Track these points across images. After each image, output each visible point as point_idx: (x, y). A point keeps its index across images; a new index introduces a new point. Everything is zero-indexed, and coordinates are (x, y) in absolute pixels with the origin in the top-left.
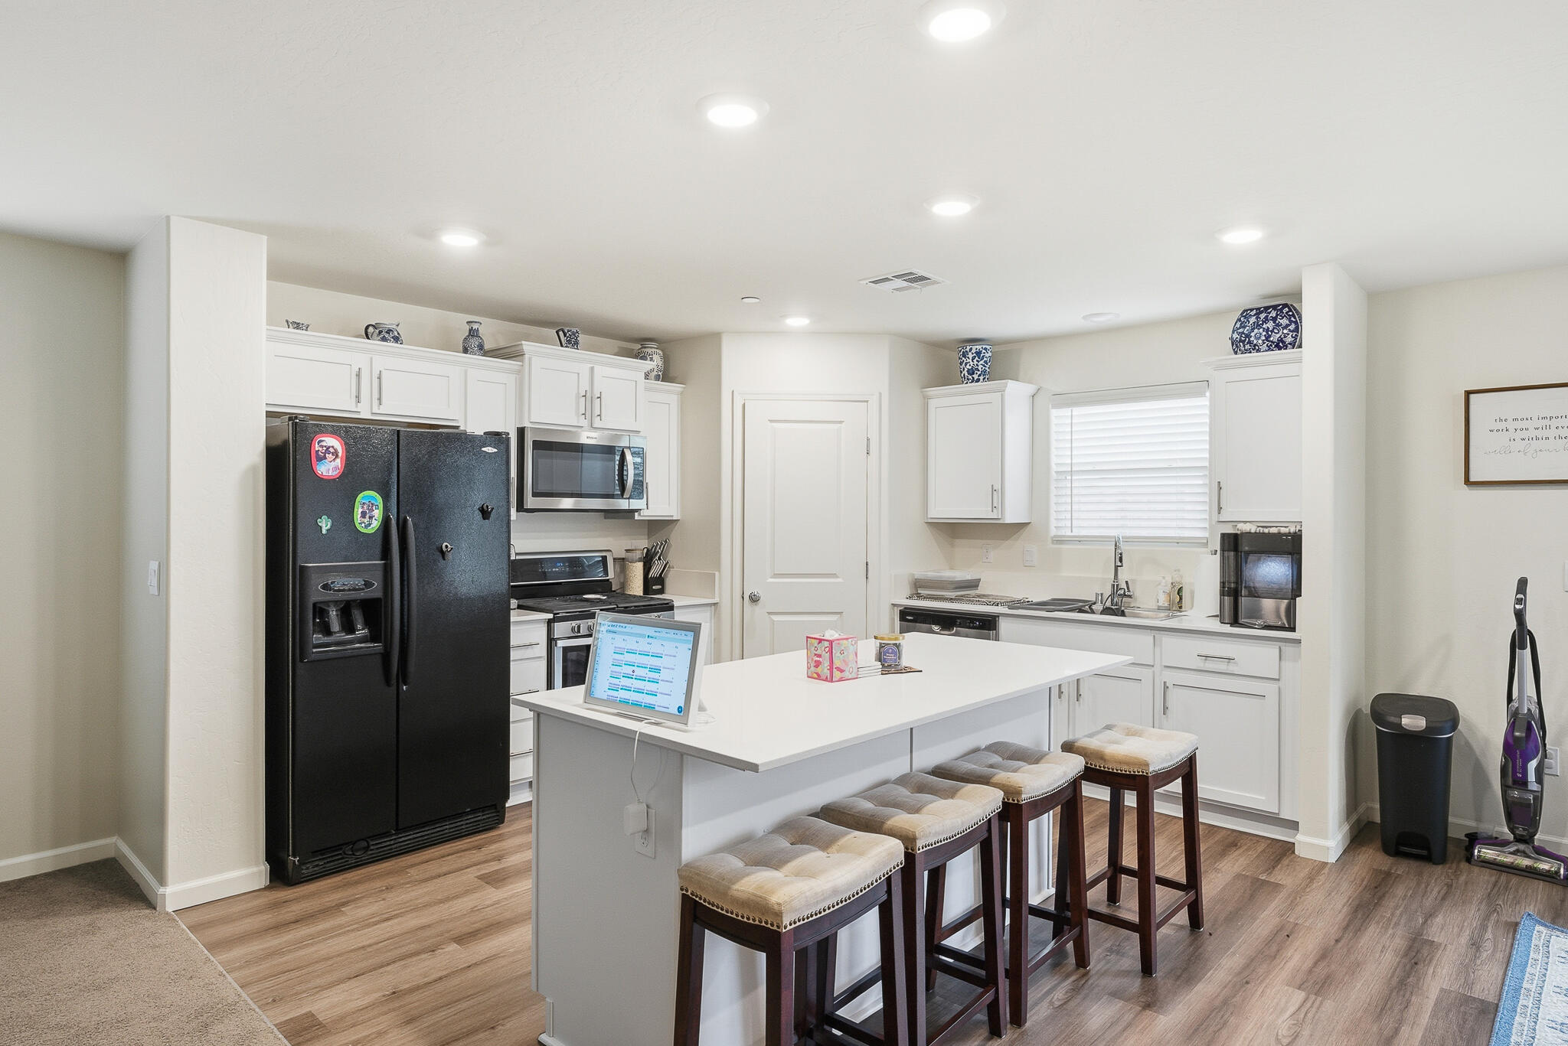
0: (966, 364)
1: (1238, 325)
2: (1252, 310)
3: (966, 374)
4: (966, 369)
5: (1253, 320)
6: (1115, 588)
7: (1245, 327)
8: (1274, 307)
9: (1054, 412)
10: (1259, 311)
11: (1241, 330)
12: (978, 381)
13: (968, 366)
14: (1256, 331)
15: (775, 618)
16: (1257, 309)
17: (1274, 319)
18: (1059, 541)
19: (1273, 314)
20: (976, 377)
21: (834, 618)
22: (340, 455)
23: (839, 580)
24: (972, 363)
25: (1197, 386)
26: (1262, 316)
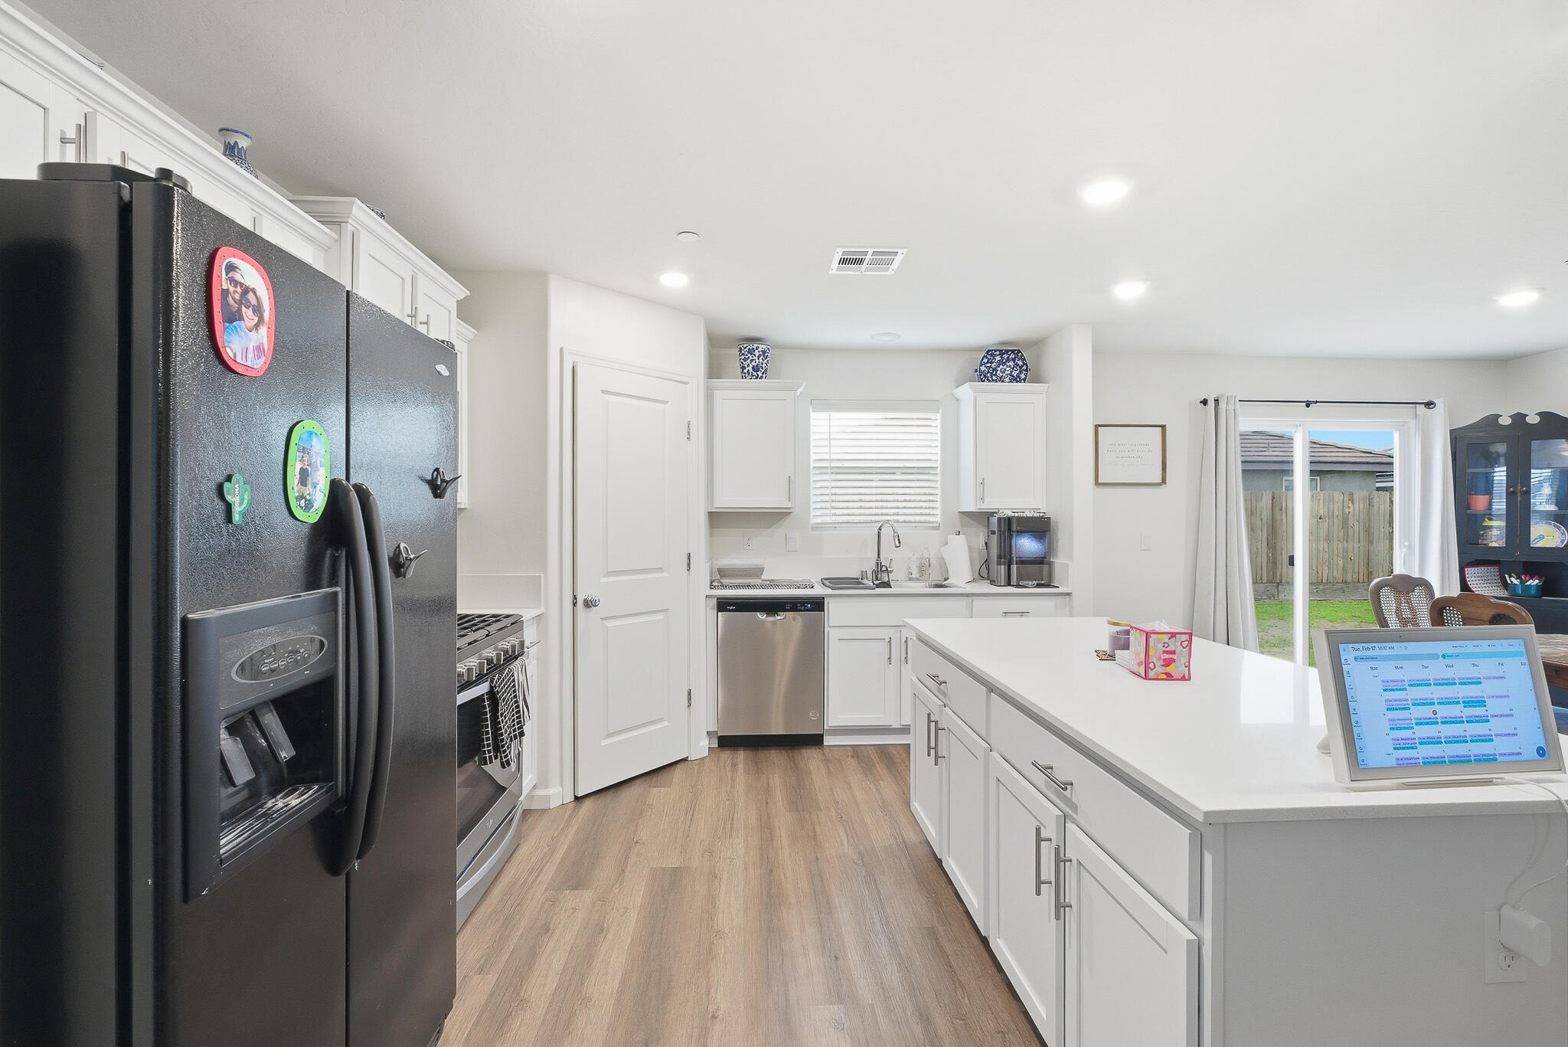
0: (752, 361)
1: (985, 360)
2: (996, 351)
3: (751, 370)
4: (751, 366)
5: (998, 358)
6: (878, 564)
7: (992, 363)
8: (1013, 351)
9: (814, 415)
10: (1001, 353)
11: (989, 365)
12: (761, 378)
13: (753, 363)
14: (1001, 366)
15: (609, 624)
16: (1000, 351)
17: (1014, 360)
18: (816, 527)
19: (1013, 356)
20: (760, 374)
21: (660, 616)
22: (266, 315)
23: (664, 574)
24: (757, 361)
25: (931, 405)
26: (1005, 356)
